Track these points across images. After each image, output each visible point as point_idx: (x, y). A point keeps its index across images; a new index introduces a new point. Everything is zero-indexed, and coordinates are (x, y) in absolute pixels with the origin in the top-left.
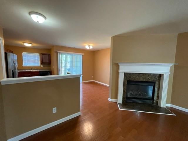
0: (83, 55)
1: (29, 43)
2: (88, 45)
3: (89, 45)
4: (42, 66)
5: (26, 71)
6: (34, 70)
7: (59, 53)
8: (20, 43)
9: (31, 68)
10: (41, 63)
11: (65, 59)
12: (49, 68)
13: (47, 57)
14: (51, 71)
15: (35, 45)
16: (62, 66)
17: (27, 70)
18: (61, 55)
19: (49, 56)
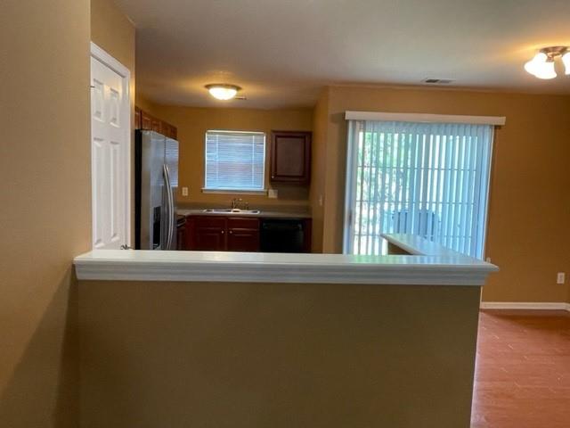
0: (497, 127)
1: (227, 86)
2: (546, 50)
3: (554, 53)
4: (272, 194)
5: (214, 212)
6: (242, 212)
7: (354, 121)
8: (196, 86)
9: (229, 202)
10: (271, 175)
11: (381, 159)
12: (303, 203)
13: (296, 147)
14: (310, 220)
15: (249, 90)
16: (365, 197)
17: (215, 208)
18: (361, 134)
19: (306, 139)
